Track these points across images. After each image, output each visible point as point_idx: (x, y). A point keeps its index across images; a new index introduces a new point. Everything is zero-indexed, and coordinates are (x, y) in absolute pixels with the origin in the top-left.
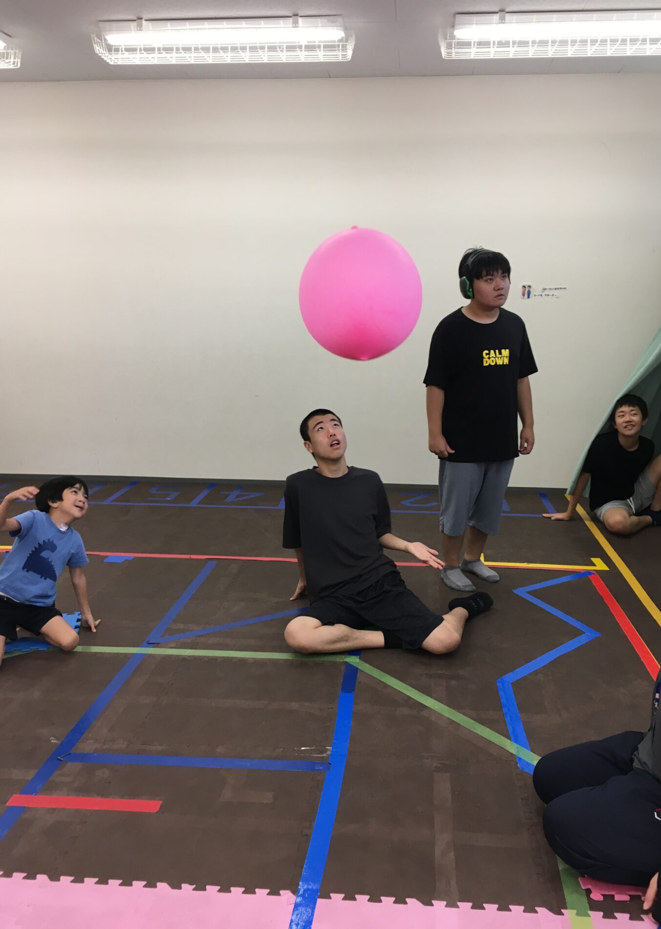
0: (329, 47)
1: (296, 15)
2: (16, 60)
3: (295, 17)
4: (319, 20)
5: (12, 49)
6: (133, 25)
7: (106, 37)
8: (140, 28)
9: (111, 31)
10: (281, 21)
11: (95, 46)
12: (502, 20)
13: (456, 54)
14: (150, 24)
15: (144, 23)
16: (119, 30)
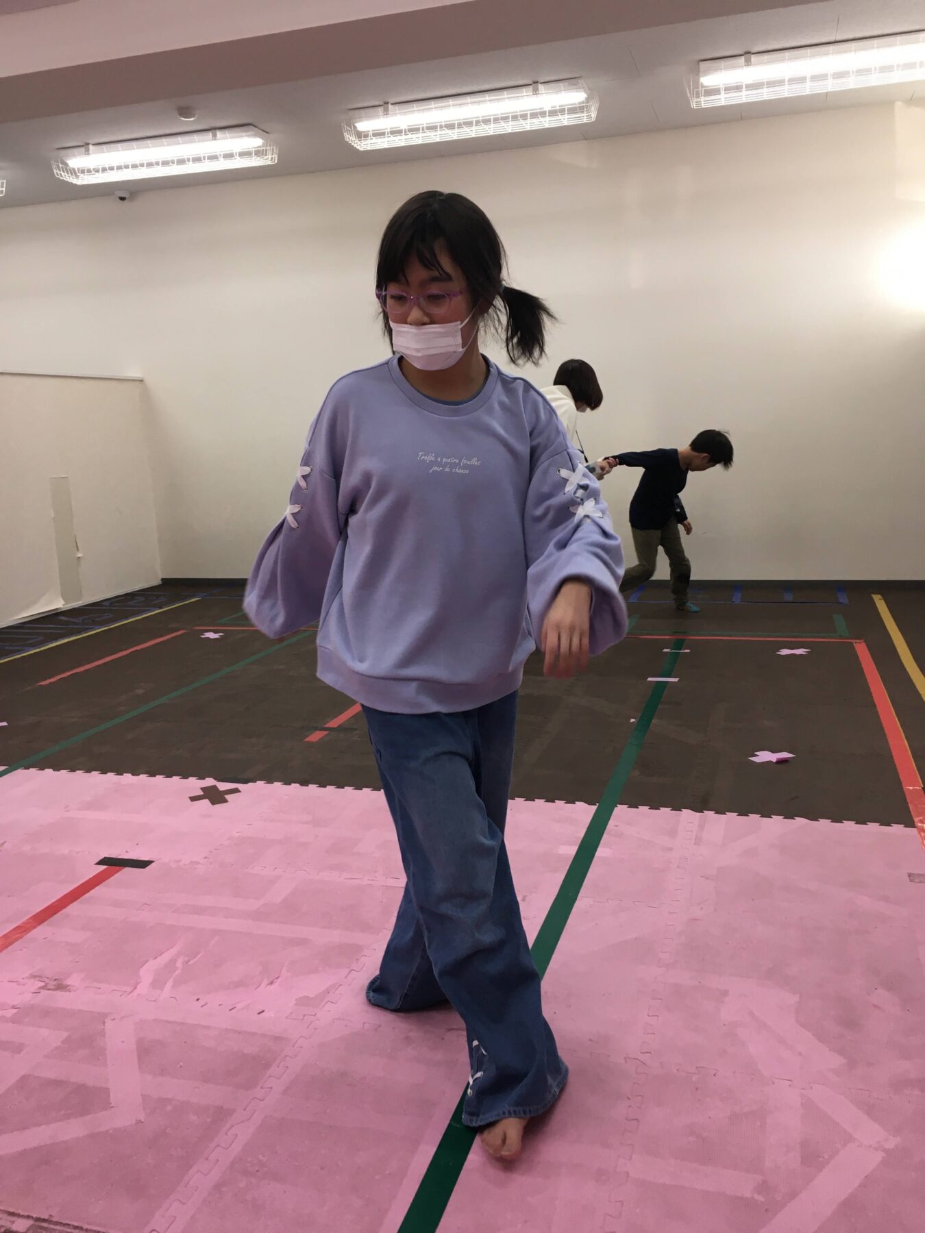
0: (572, 110)
1: (536, 82)
2: (274, 156)
3: (534, 84)
4: (561, 84)
5: (270, 146)
6: (381, 110)
7: (356, 125)
8: (386, 112)
9: (360, 119)
10: (524, 90)
11: (345, 134)
12: (748, 63)
13: (705, 102)
14: (397, 107)
15: (390, 106)
16: (369, 117)
